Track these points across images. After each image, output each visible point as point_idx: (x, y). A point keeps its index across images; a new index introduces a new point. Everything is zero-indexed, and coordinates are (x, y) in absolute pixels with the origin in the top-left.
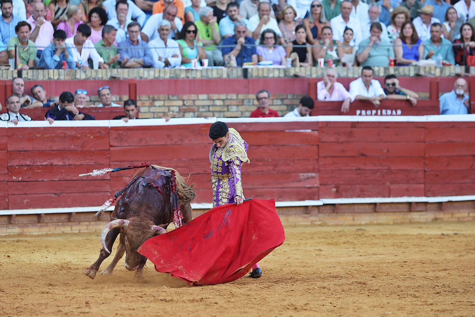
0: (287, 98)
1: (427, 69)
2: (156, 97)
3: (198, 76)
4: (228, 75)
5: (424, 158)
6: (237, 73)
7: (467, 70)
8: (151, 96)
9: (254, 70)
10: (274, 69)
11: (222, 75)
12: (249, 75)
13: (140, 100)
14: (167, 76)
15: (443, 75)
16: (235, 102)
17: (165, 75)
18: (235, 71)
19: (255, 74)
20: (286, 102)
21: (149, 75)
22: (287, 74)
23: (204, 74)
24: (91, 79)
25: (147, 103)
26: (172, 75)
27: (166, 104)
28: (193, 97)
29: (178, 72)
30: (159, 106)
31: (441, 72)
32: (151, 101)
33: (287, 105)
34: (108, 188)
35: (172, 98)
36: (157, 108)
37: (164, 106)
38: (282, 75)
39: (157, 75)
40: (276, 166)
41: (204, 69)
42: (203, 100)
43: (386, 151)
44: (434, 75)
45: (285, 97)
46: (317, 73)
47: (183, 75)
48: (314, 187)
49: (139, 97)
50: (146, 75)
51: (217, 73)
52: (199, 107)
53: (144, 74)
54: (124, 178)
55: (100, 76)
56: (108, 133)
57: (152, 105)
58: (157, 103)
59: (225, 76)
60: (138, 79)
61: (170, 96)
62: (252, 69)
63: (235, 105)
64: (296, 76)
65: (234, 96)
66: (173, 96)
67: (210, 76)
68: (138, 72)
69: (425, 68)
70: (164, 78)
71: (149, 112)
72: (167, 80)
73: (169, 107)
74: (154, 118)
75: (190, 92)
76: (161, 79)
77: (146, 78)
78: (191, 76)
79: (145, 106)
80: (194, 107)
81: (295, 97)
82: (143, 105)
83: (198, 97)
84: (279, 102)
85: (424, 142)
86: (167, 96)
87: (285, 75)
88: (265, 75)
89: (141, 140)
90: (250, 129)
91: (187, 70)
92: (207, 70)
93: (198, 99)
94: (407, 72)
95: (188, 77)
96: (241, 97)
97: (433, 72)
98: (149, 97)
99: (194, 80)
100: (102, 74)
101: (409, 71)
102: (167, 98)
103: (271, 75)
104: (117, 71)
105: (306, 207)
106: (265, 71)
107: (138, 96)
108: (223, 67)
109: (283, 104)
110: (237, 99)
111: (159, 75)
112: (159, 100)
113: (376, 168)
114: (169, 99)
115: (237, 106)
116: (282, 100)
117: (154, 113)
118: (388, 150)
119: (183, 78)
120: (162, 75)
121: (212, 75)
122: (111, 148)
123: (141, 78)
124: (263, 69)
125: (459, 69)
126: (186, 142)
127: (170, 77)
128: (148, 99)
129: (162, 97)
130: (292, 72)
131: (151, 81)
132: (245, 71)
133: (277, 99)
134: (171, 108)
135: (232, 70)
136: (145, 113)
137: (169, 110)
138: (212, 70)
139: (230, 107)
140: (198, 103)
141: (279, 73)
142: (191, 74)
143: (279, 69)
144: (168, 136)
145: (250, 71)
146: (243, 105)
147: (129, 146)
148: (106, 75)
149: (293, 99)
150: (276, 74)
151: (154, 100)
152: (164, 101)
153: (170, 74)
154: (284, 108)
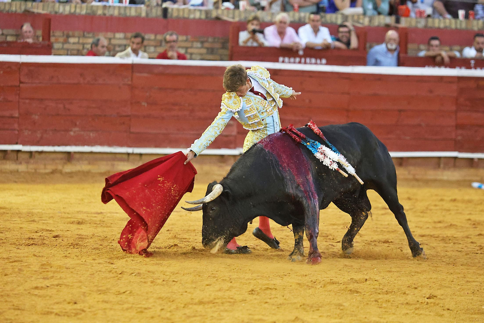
0: (207, 41)
1: (356, 18)
2: (71, 33)
3: (116, 13)
4: (147, 14)
5: (348, 111)
6: (156, 13)
7: (398, 21)
8: (65, 32)
9: (174, 10)
10: (195, 10)
11: (141, 14)
12: (169, 15)
13: (54, 36)
14: (84, 12)
15: (372, 25)
16: (152, 43)
17: (81, 11)
18: (154, 11)
19: (175, 14)
20: (207, 45)
21: (64, 10)
22: (209, 15)
23: (122, 11)
24: (5, 12)
25: (61, 40)
26: (89, 11)
27: (81, 41)
28: (110, 35)
29: (94, 9)
30: (74, 43)
31: (370, 21)
32: (65, 36)
33: (208, 49)
34: (16, 126)
35: (87, 35)
36: (71, 45)
37: (78, 43)
38: (203, 17)
39: (73, 10)
40: (192, 111)
41: (122, 7)
42: (120, 39)
43: (307, 101)
44: (362, 24)
45: (205, 39)
46: (240, 15)
47: (100, 12)
48: (231, 136)
49: (53, 32)
50: (61, 10)
51: (136, 11)
52: (115, 46)
53: (59, 8)
54: (33, 116)
55: (14, 9)
56: (19, 68)
57: (66, 42)
58: (72, 40)
59: (143, 14)
60: (53, 13)
61: (85, 33)
62: (172, 9)
63: (152, 46)
64: (218, 18)
65: (152, 37)
66: (89, 33)
67: (128, 14)
68: (53, 7)
69: (353, 16)
70: (80, 14)
71: (63, 48)
72: (83, 15)
73: (83, 44)
74: (67, 55)
75: (107, 31)
76: (77, 15)
77: (62, 13)
78: (108, 13)
79: (59, 42)
80: (110, 46)
81: (216, 40)
82: (57, 41)
83: (114, 36)
84: (199, 45)
85: (348, 94)
86: (82, 33)
87: (207, 17)
88: (186, 15)
89: (52, 77)
90: (167, 72)
91: (105, 7)
92: (125, 7)
93: (114, 38)
94: (334, 20)
95: (105, 14)
96: (159, 37)
97: (361, 21)
98: (63, 33)
99: (112, 17)
100: (16, 7)
101: (336, 18)
102: (82, 35)
103: (192, 16)
104: (32, 5)
105: (222, 156)
106: (186, 12)
107: (51, 32)
108: (142, 6)
109: (202, 47)
110: (155, 40)
111: (75, 11)
112: (74, 36)
113: (297, 118)
114: (84, 36)
115: (155, 47)
116: (202, 42)
117: (68, 50)
118: (310, 101)
119: (100, 15)
120: (78, 11)
121: (130, 13)
122: (21, 85)
123: (56, 13)
124: (184, 10)
125: (390, 20)
126: (100, 81)
127: (86, 13)
128: (62, 35)
129: (77, 33)
130: (214, 14)
131: (67, 16)
132: (165, 10)
133: (197, 41)
134: (85, 46)
135: (151, 9)
136: (58, 49)
137: (83, 48)
138: (130, 8)
139: (147, 48)
140: (114, 42)
141: (201, 14)
142: (108, 12)
143: (200, 11)
144: (81, 75)
145: (170, 10)
146: (161, 45)
147: (40, 83)
148: (20, 7)
149: (214, 42)
150: (197, 15)
151: (68, 36)
152: (79, 38)
153: (87, 9)
154: (204, 51)
